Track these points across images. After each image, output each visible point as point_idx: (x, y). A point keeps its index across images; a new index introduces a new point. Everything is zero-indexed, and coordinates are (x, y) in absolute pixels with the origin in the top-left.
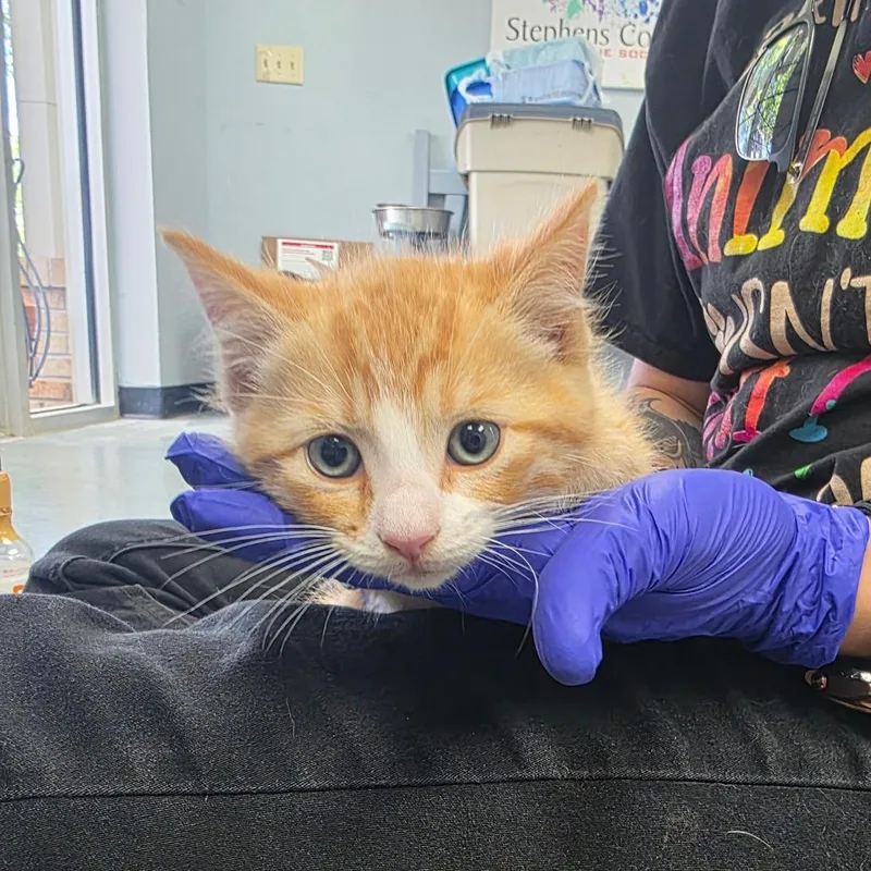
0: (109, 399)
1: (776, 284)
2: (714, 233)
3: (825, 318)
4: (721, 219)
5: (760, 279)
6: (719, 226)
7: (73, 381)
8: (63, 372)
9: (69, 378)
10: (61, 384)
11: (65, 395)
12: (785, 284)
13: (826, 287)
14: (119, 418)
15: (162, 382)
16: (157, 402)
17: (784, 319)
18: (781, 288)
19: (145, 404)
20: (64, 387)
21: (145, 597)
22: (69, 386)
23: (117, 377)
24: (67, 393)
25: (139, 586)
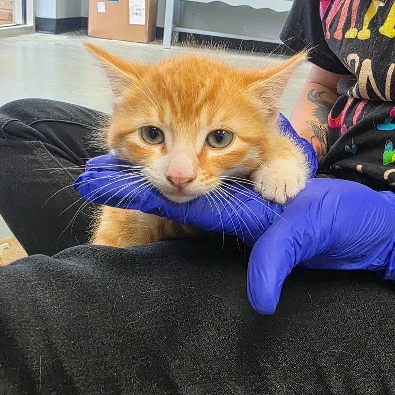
0: (31, 23)
1: (366, 60)
2: (341, 25)
3: (388, 83)
4: (345, 18)
5: (359, 55)
6: (344, 22)
7: (13, 12)
8: (8, 7)
9: (12, 10)
10: (7, 13)
11: (9, 18)
12: (370, 61)
13: (390, 67)
14: (35, 32)
15: (56, 17)
16: (54, 25)
17: (366, 79)
18: (368, 63)
19: (48, 26)
20: (8, 15)
21: (43, 148)
22: (11, 15)
23: (35, 13)
24: (10, 18)
25: (40, 141)
